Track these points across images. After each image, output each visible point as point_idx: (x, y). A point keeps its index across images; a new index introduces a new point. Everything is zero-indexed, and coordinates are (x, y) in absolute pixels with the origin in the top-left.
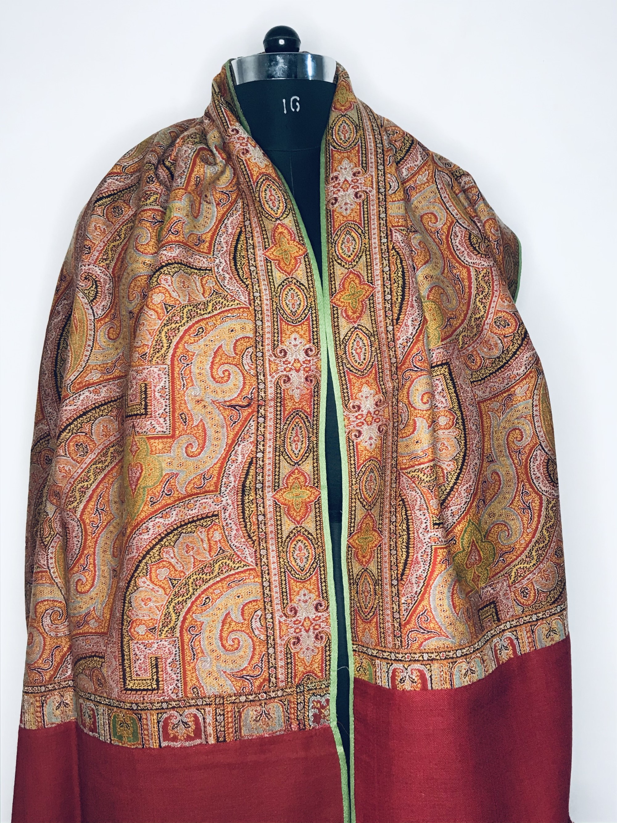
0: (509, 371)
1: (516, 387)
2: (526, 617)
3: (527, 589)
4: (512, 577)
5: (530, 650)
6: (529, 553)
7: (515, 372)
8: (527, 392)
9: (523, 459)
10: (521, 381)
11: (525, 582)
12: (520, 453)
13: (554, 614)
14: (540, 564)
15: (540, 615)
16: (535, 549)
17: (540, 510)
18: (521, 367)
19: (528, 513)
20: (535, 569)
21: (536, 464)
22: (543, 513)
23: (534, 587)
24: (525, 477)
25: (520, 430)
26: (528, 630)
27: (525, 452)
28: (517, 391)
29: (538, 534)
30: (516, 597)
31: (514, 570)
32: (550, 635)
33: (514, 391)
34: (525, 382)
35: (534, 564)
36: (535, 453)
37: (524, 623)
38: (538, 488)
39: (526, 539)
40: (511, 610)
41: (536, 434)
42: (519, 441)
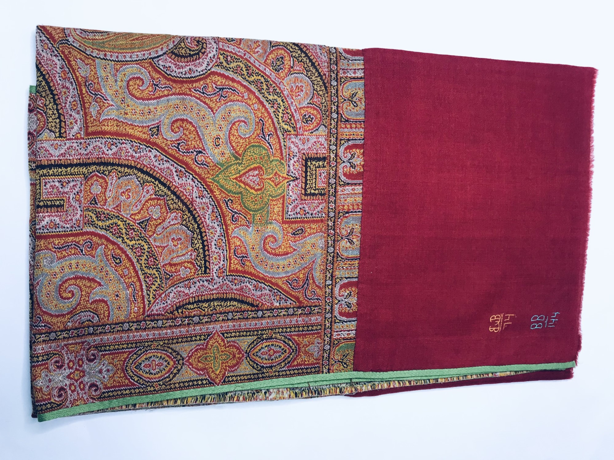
0: (55, 77)
1: (78, 74)
2: (331, 124)
3: (305, 115)
4: (289, 129)
5: (363, 128)
6: (269, 103)
7: (59, 70)
8: (86, 62)
9: (165, 84)
10: (71, 67)
11: (297, 116)
12: (157, 85)
13: (337, 90)
14: (283, 94)
15: (333, 109)
16: (267, 95)
17: (227, 78)
18: (53, 61)
19: (227, 92)
20: (287, 101)
21: (174, 69)
22: (230, 74)
23: (304, 107)
24: (186, 85)
25: (130, 80)
26: (344, 126)
27: (158, 78)
28: (83, 74)
29: (252, 87)
30: (309, 130)
31: (283, 124)
32: (355, 102)
33: (82, 77)
34: (73, 63)
35: (282, 101)
36: (161, 67)
37: (336, 129)
38: (201, 73)
39: (254, 102)
40: (320, 139)
41: (138, 62)
42: (143, 83)
